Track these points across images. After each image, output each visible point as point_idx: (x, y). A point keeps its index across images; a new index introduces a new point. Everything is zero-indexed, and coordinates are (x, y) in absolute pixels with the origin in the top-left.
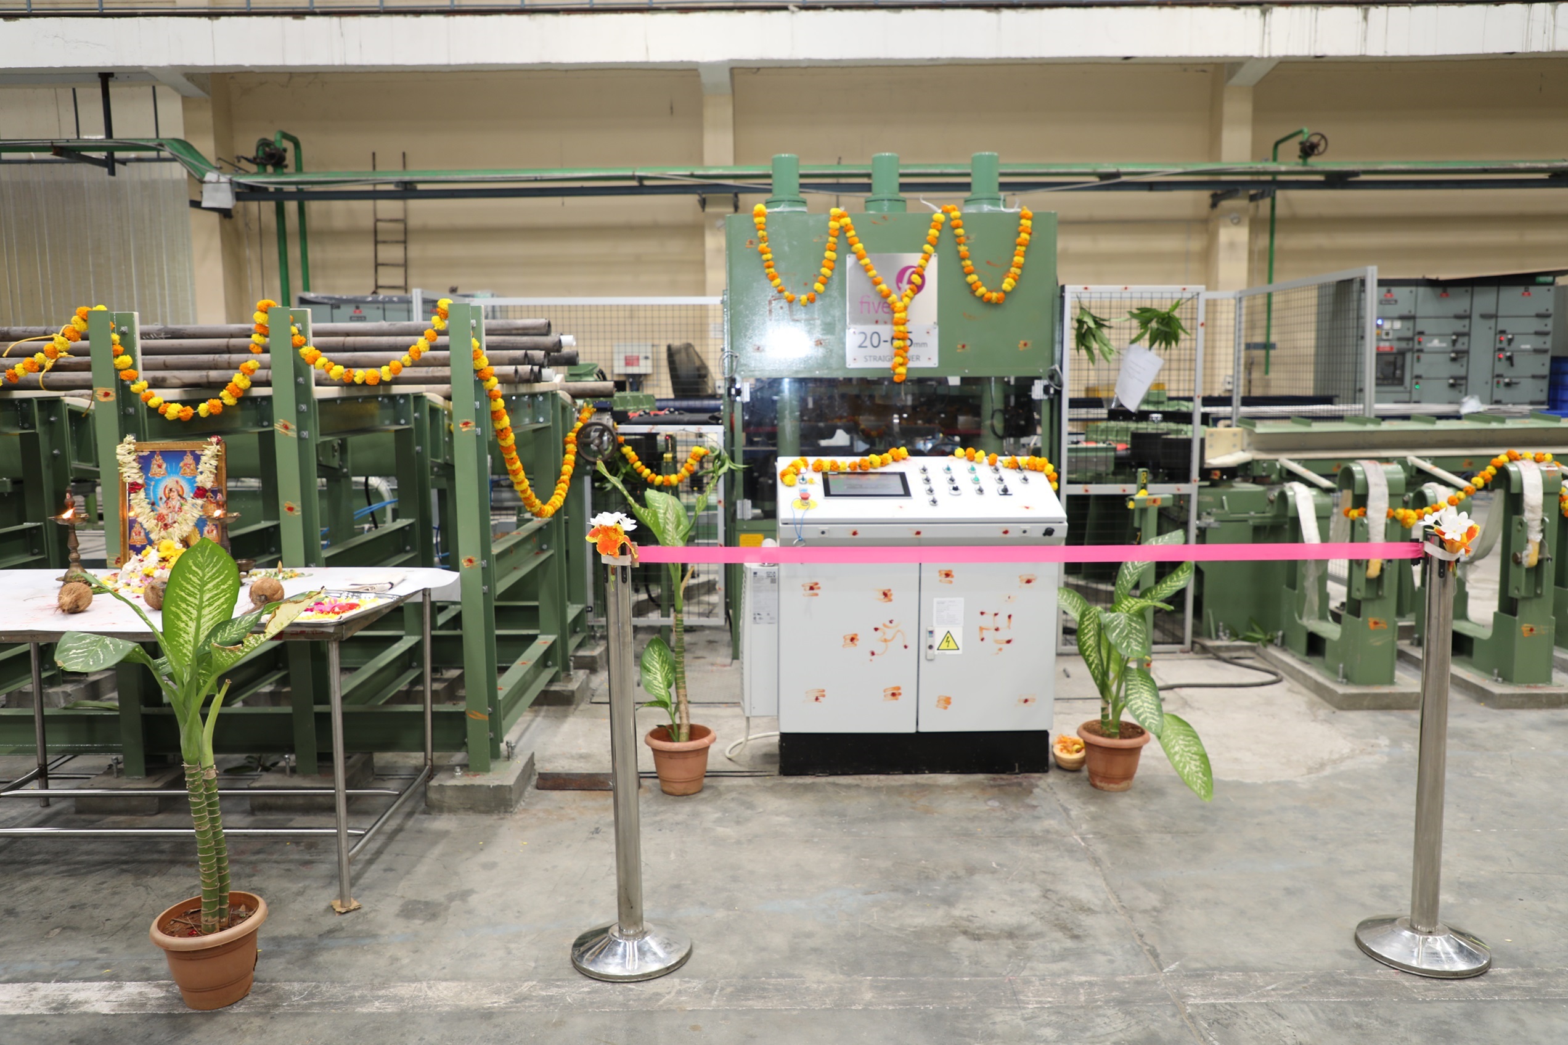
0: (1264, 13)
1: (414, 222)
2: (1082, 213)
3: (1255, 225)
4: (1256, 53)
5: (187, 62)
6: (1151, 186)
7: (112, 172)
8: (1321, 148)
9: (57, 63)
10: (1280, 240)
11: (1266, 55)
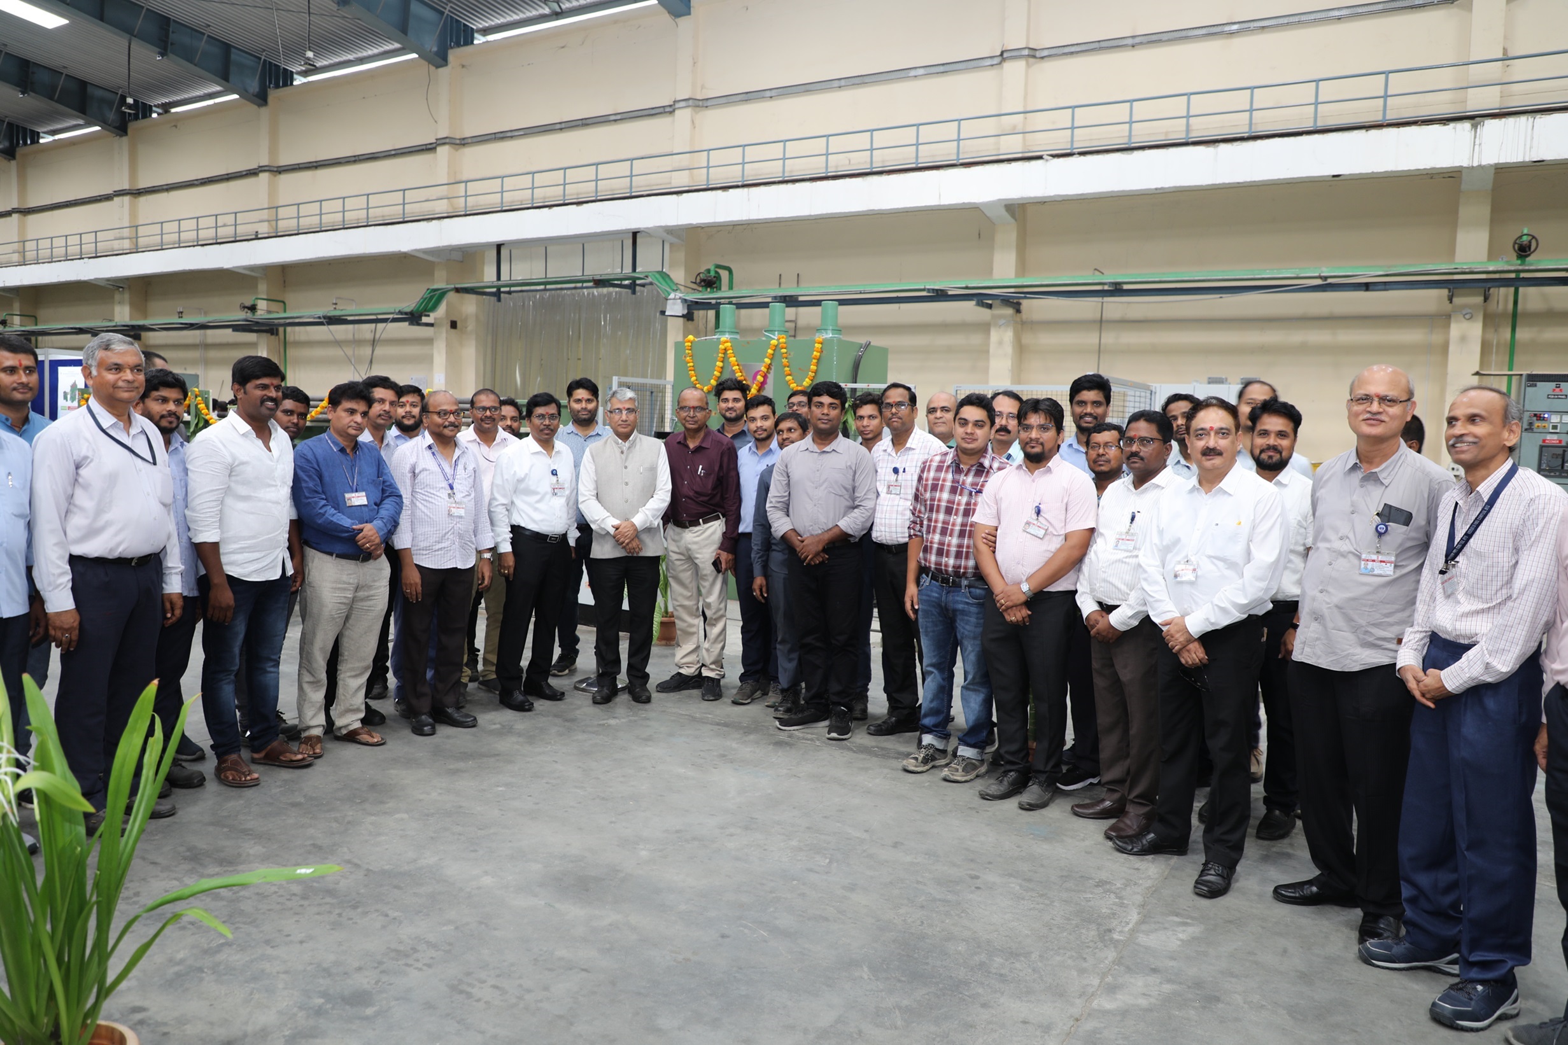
0: (1475, 127)
1: (801, 322)
2: (1324, 311)
3: (1490, 320)
4: (1465, 163)
5: (663, 224)
6: (1367, 287)
7: (634, 292)
8: (1533, 248)
9: (598, 230)
10: (1523, 334)
11: (1475, 164)
